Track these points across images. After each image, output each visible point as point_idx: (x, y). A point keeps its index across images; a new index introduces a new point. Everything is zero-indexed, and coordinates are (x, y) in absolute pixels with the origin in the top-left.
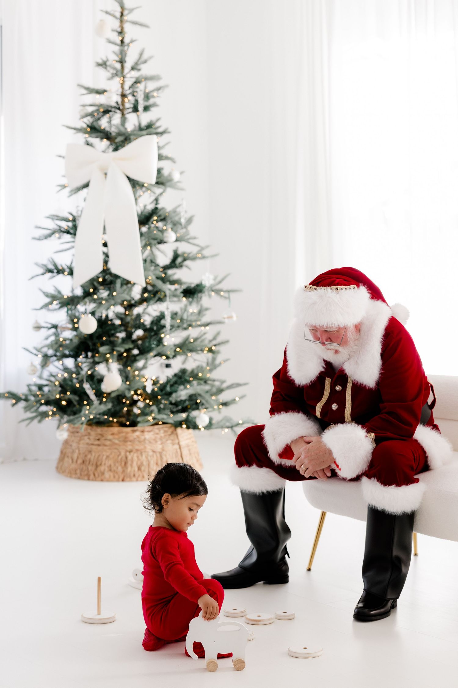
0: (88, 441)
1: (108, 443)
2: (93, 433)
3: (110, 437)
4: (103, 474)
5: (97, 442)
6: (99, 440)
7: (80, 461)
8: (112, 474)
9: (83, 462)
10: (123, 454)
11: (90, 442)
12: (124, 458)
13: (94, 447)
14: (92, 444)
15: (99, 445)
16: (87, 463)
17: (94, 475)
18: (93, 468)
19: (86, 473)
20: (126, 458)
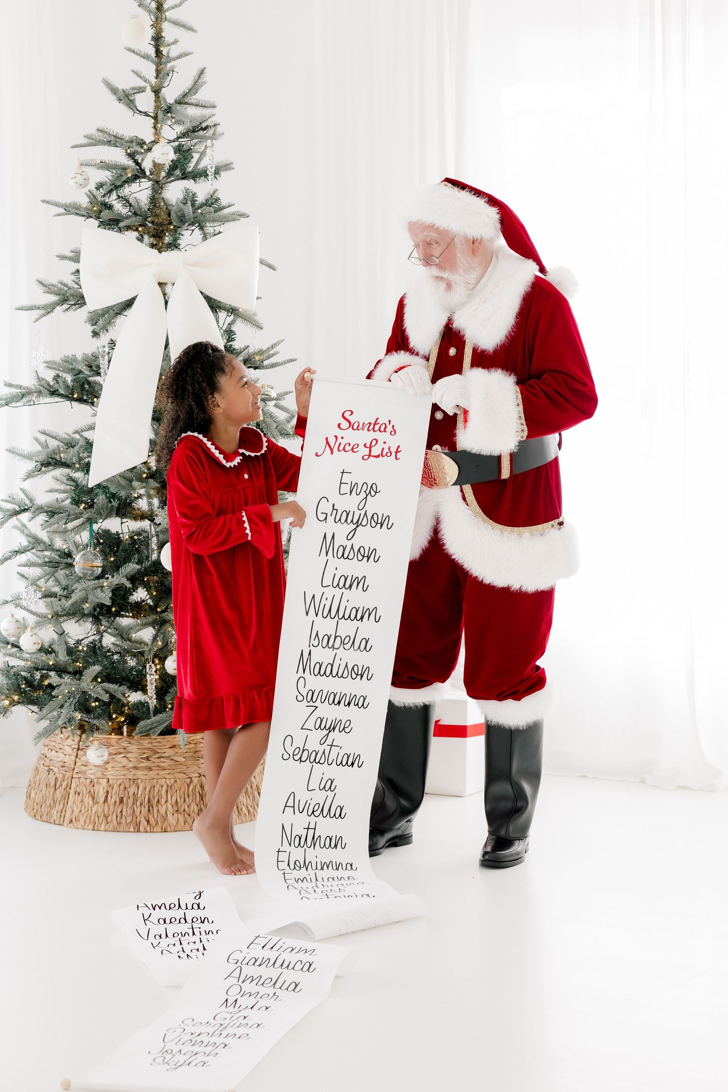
0: (124, 761)
1: (166, 763)
2: (133, 748)
3: (169, 752)
4: (165, 818)
5: (146, 764)
6: (147, 759)
7: (114, 798)
8: (181, 818)
9: (121, 801)
10: (195, 780)
11: (131, 765)
12: (198, 788)
13: (139, 773)
14: (136, 768)
15: (150, 769)
16: (131, 801)
17: (148, 822)
18: (145, 810)
19: (129, 820)
20: (202, 787)
